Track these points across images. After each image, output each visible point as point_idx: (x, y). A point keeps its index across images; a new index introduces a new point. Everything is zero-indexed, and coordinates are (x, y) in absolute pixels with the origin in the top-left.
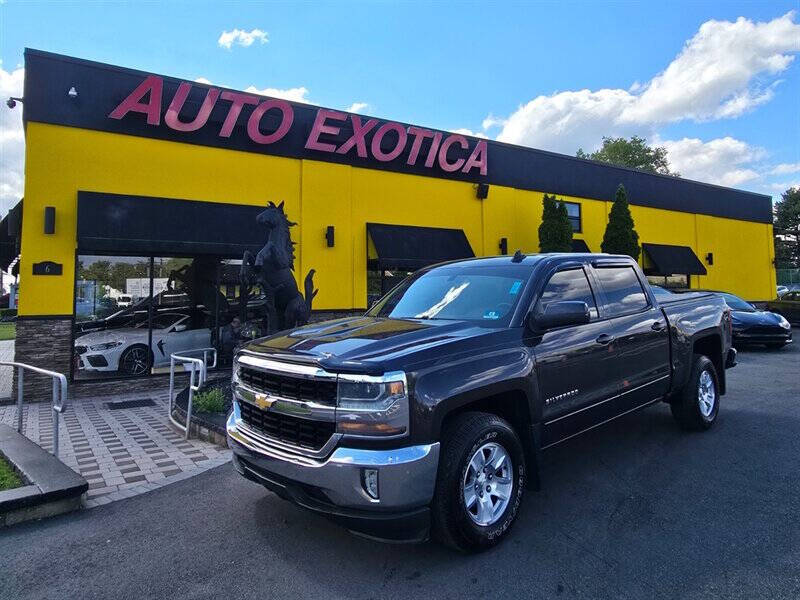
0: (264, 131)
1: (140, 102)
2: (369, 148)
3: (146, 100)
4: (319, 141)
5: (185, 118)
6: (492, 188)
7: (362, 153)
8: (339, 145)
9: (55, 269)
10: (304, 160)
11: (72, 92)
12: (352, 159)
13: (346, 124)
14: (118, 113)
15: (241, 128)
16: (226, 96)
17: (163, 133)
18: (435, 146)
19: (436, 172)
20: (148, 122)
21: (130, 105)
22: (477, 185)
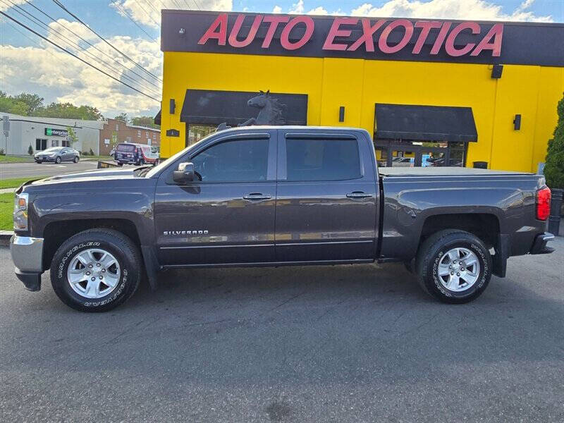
0: (292, 41)
1: (215, 32)
2: (376, 44)
3: (217, 30)
4: (334, 43)
5: (240, 39)
6: (506, 68)
7: (370, 48)
8: (350, 43)
9: (176, 133)
10: (325, 59)
11: (181, 32)
12: (362, 53)
13: (356, 26)
14: (202, 42)
15: (276, 41)
16: (266, 20)
17: (228, 49)
18: (443, 34)
19: (443, 57)
20: (219, 44)
21: (210, 34)
22: (492, 66)
